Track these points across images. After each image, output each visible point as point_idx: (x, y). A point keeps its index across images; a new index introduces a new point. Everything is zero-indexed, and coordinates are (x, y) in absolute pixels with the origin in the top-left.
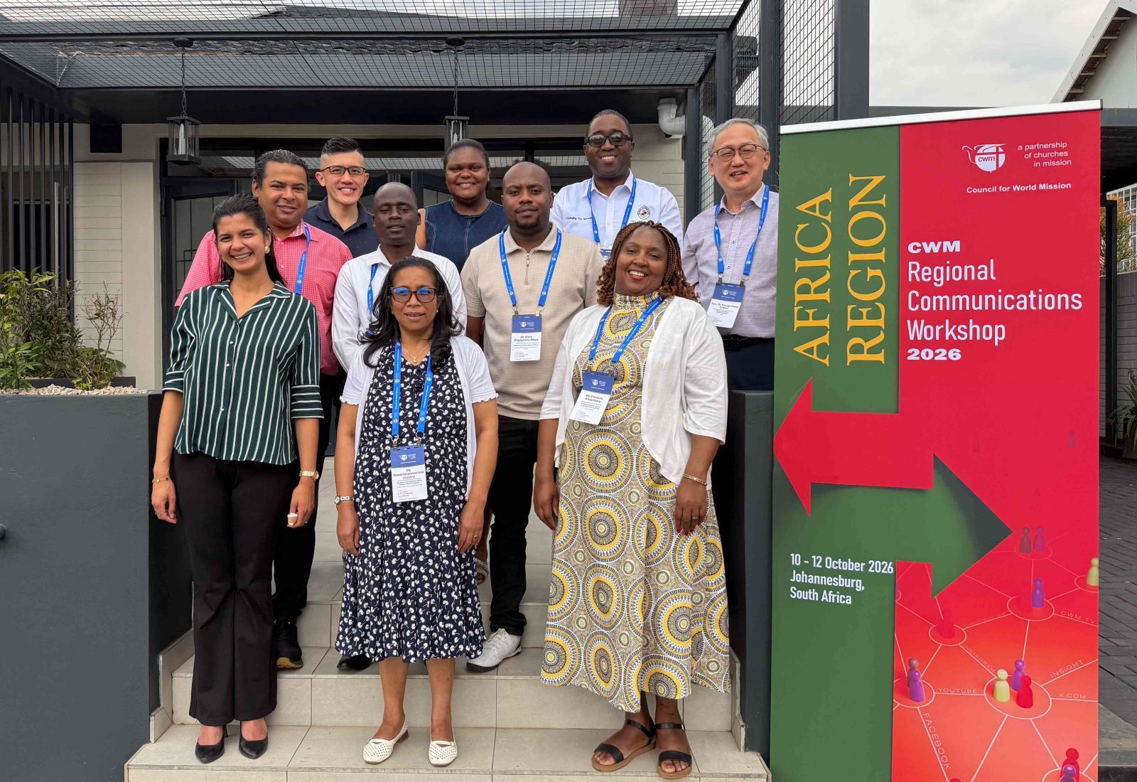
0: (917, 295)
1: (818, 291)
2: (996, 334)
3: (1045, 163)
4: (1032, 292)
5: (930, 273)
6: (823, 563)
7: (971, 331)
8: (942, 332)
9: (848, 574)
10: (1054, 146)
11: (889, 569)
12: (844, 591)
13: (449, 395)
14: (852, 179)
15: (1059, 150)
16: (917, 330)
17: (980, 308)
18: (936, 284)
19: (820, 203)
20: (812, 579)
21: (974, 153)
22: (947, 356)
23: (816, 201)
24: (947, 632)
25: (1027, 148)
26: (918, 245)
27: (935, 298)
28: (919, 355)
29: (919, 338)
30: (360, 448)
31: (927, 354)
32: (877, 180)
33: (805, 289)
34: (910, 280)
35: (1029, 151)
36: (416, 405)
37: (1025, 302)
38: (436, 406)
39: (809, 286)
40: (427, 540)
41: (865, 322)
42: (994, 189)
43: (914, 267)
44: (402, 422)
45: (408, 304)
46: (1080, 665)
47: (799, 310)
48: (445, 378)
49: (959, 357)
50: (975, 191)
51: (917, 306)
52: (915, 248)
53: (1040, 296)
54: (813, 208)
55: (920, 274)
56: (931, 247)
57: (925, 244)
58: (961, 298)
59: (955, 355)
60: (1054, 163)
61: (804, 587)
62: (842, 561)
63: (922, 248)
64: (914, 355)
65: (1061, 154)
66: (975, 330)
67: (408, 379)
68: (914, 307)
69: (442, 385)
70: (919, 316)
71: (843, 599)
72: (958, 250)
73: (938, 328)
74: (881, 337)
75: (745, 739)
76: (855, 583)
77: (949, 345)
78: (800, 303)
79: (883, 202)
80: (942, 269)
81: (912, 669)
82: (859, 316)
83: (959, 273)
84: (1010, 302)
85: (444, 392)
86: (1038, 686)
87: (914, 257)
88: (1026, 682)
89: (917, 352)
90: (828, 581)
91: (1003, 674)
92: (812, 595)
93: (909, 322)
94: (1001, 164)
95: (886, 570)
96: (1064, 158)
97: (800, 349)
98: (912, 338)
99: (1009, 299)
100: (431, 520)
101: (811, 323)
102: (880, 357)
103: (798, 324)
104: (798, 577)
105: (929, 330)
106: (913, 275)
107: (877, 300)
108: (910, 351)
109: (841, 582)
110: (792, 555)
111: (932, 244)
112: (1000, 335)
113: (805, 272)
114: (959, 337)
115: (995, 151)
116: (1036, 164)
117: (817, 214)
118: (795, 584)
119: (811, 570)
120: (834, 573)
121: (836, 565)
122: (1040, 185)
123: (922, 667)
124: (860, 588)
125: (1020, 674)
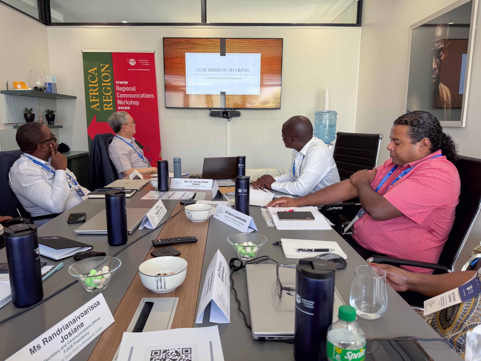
0: (119, 94)
2: (137, 103)
5: (121, 89)
7: (132, 103)
8: (125, 103)
10: (146, 60)
15: (147, 61)
16: (120, 102)
17: (133, 97)
18: (123, 91)
19: (94, 70)
25: (140, 60)
27: (123, 95)
31: (122, 108)
32: (107, 66)
33: (92, 92)
34: (117, 90)
41: (107, 100)
42: (134, 70)
47: (91, 97)
50: (130, 70)
60: (146, 65)
64: (119, 108)
65: (147, 63)
70: (120, 99)
72: (127, 83)
74: (111, 104)
79: (109, 71)
80: (124, 88)
83: (128, 89)
87: (117, 85)
93: (117, 100)
94: (135, 64)
97: (92, 107)
101: (94, 100)
102: (112, 109)
103: (91, 100)
107: (110, 95)
113: (92, 87)
114: (129, 104)
115: (133, 60)
116: (142, 64)
117: (93, 73)
122: (144, 69)
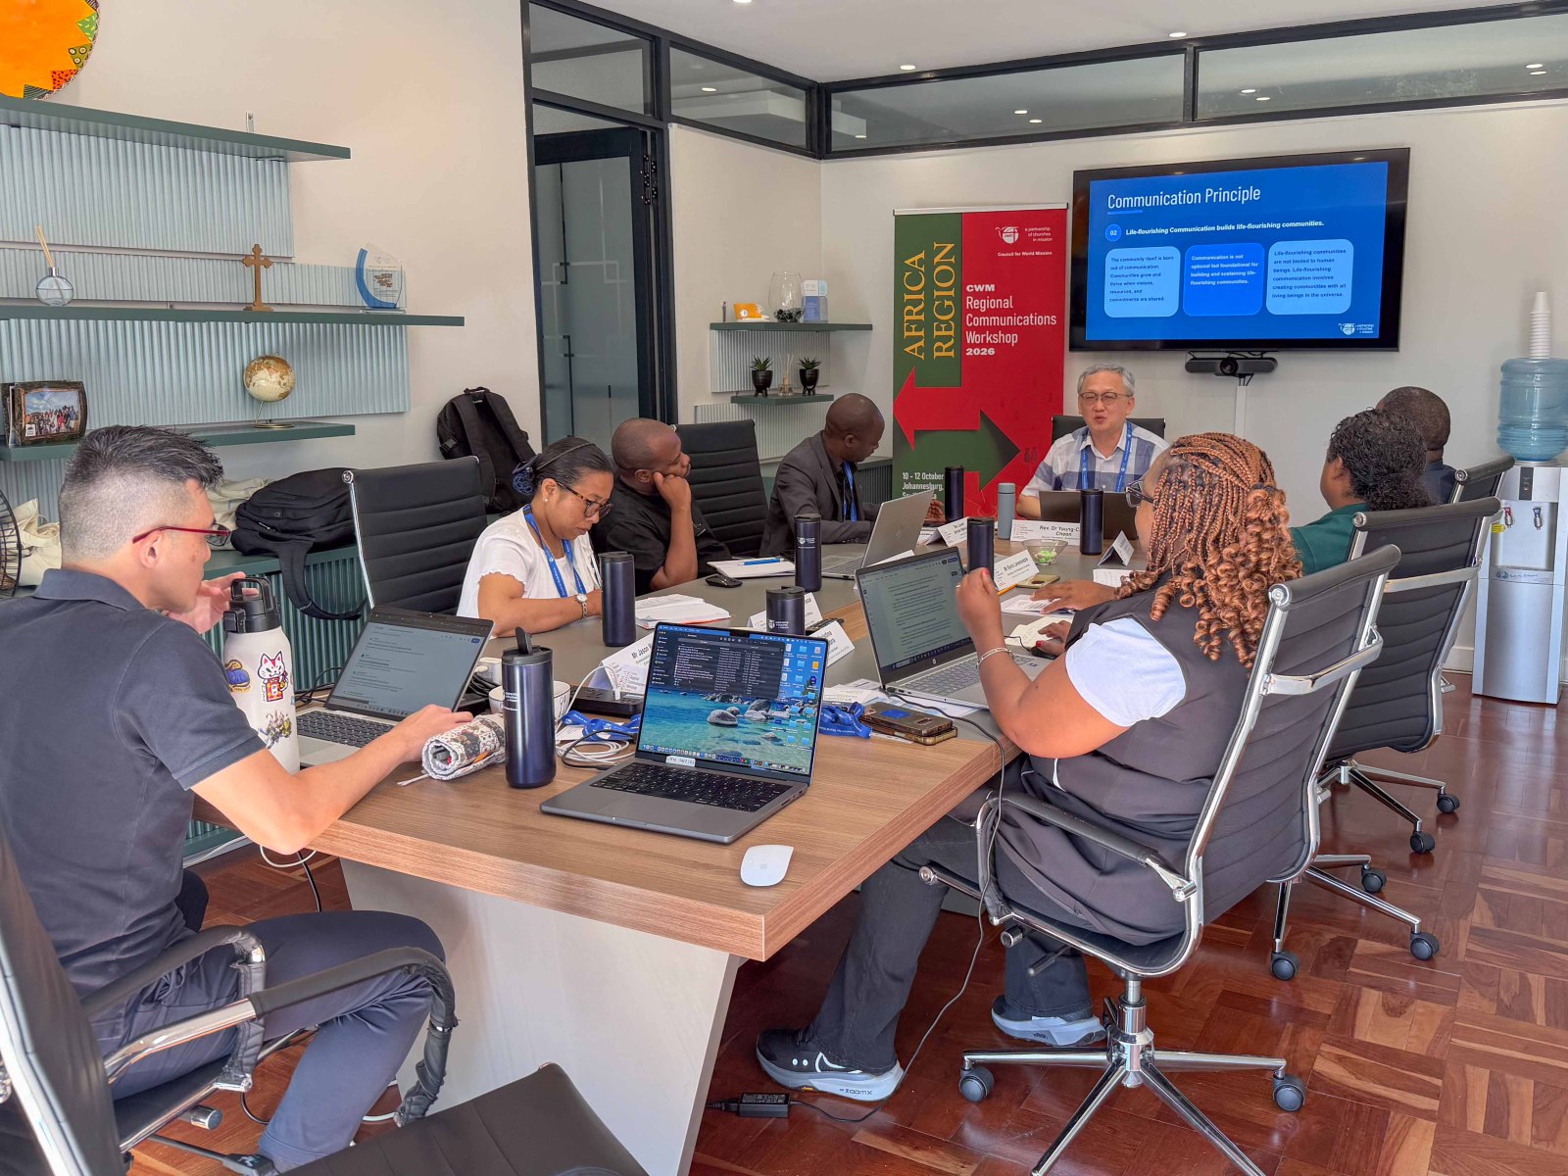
0: (971, 316)
1: (917, 314)
2: (1013, 339)
4: (1031, 314)
6: (921, 477)
8: (985, 338)
9: (934, 482)
10: (1043, 229)
14: (936, 245)
15: (1045, 232)
16: (972, 338)
17: (1005, 324)
18: (981, 310)
19: (919, 259)
20: (915, 487)
21: (1002, 232)
22: (988, 352)
23: (916, 258)
25: (1030, 230)
26: (972, 286)
27: (981, 318)
28: (973, 352)
29: (973, 342)
32: (950, 246)
34: (968, 307)
35: (1031, 232)
37: (1028, 320)
39: (912, 311)
41: (943, 333)
43: (970, 300)
47: (907, 327)
50: (1003, 255)
51: (972, 323)
52: (970, 288)
54: (914, 263)
55: (973, 304)
56: (979, 288)
60: (1043, 240)
61: (910, 492)
62: (931, 475)
63: (974, 288)
65: (1047, 234)
66: (1002, 337)
68: (970, 323)
70: (973, 329)
73: (983, 336)
76: (938, 487)
77: (988, 346)
78: (907, 321)
79: (953, 260)
82: (939, 329)
83: (994, 304)
84: (1021, 321)
87: (969, 294)
89: (971, 350)
90: (924, 487)
94: (1016, 239)
96: (1048, 237)
97: (907, 350)
98: (968, 342)
99: (1020, 318)
101: (914, 333)
102: (952, 354)
103: (906, 334)
104: (906, 486)
105: (978, 337)
106: (969, 305)
108: (968, 350)
109: (931, 487)
110: (904, 473)
111: (979, 286)
112: (1015, 340)
115: (1013, 231)
117: (916, 266)
118: (905, 491)
119: (913, 481)
120: (927, 482)
121: (928, 477)
122: (1036, 252)
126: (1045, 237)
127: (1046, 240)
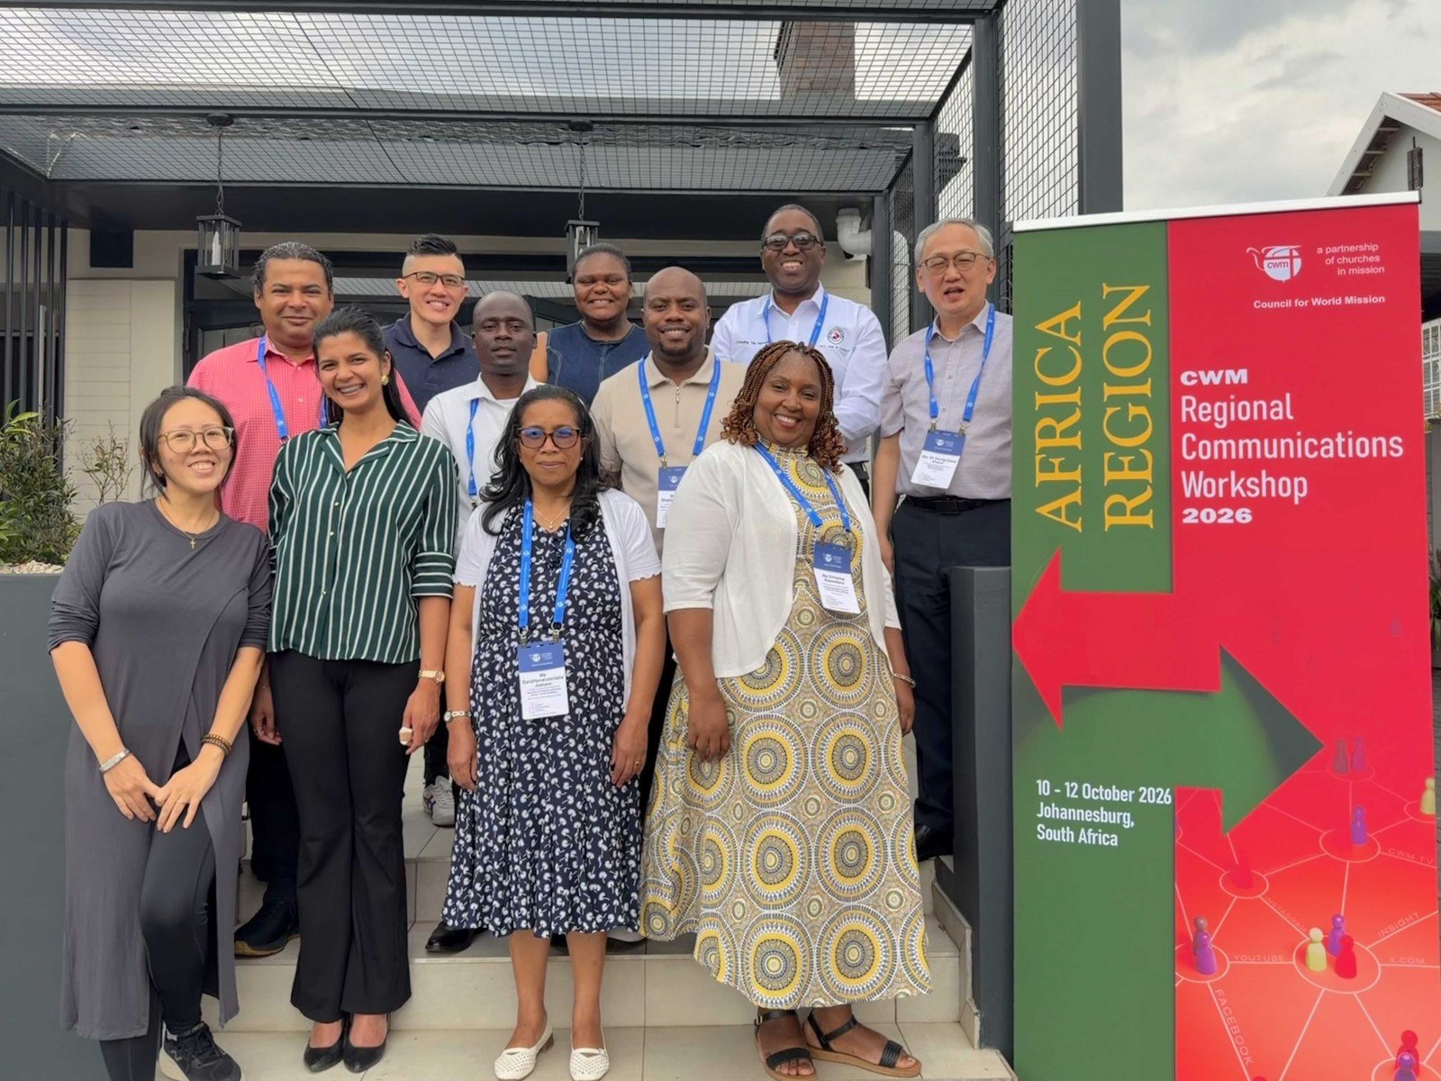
0: (1194, 438)
1: (1065, 434)
2: (1295, 489)
3: (1352, 271)
4: (1340, 435)
5: (1209, 411)
6: (1079, 792)
7: (1263, 485)
8: (1227, 487)
9: (1112, 806)
10: (1362, 248)
11: (1166, 798)
12: (1108, 828)
13: (596, 571)
15: (1369, 253)
16: (1194, 485)
17: (1275, 455)
18: (1217, 425)
19: (1066, 321)
20: (1066, 814)
21: (1262, 258)
22: (1233, 517)
23: (1061, 318)
24: (1244, 881)
25: (1329, 250)
26: (1194, 374)
27: (1216, 443)
28: (1198, 517)
29: (1198, 494)
30: (479, 643)
31: (1208, 516)
32: (1139, 291)
33: (1048, 432)
34: (1184, 419)
35: (1331, 255)
36: (551, 585)
37: (1331, 447)
38: (578, 586)
39: (1053, 429)
40: (566, 769)
41: (1126, 475)
42: (1288, 303)
43: (1189, 403)
44: (532, 608)
45: (542, 450)
46: (1416, 919)
47: (1042, 461)
48: (591, 549)
49: (1249, 519)
50: (1265, 305)
51: (1194, 454)
52: (1190, 378)
53: (1350, 440)
54: (1056, 328)
55: (1196, 411)
56: (1210, 378)
57: (1202, 374)
58: (1249, 443)
59: (1244, 516)
60: (1363, 271)
61: (1054, 824)
62: (1105, 788)
63: (1198, 378)
64: (1191, 516)
65: (1371, 259)
66: (1269, 484)
67: (542, 551)
68: (1189, 453)
69: (587, 559)
70: (1196, 465)
71: (1107, 840)
72: (1245, 380)
73: (1221, 482)
74: (1148, 493)
75: (980, 1032)
76: (1121, 817)
77: (1236, 503)
78: (1043, 450)
79: (1147, 319)
80: (1224, 405)
81: (1198, 930)
82: (1119, 467)
83: (1247, 410)
84: (1313, 448)
85: (589, 568)
86: (1363, 949)
87: (1188, 390)
88: (1347, 943)
89: (1195, 512)
90: (1087, 815)
91: (1317, 934)
92: (1066, 835)
93: (1183, 474)
94: (1296, 271)
95: (1162, 799)
96: (1375, 264)
97: (1044, 510)
98: (1188, 494)
99: (1311, 444)
100: (572, 743)
101: (1057, 476)
102: (1147, 520)
103: (1041, 477)
104: (1046, 811)
105: (1209, 484)
106: (1188, 413)
107: (1143, 446)
108: (1186, 512)
109: (1105, 816)
110: (1039, 782)
111: (1211, 373)
112: (1301, 490)
113: (1048, 410)
114: (1249, 494)
115: (1287, 254)
116: (1340, 272)
117: (1062, 335)
118: (1043, 820)
119: (1063, 802)
120: (1093, 805)
121: (1096, 794)
122: (1346, 298)
123: (1212, 926)
124: (1128, 824)
125: (1339, 934)
126: (1367, 265)
127: (1368, 271)
